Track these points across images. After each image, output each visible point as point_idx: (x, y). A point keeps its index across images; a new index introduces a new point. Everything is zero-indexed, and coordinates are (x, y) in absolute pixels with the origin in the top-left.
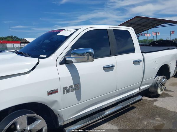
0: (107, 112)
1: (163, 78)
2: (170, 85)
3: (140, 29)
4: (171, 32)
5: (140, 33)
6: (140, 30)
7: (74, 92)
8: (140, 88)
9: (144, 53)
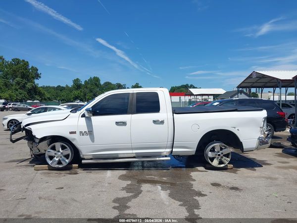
7: (88, 136)
9: (176, 113)
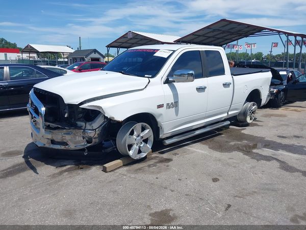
0: (198, 132)
1: (254, 105)
2: (262, 116)
3: (226, 38)
4: (273, 45)
5: (226, 44)
6: (227, 40)
7: (174, 109)
8: (228, 113)
9: (234, 75)
